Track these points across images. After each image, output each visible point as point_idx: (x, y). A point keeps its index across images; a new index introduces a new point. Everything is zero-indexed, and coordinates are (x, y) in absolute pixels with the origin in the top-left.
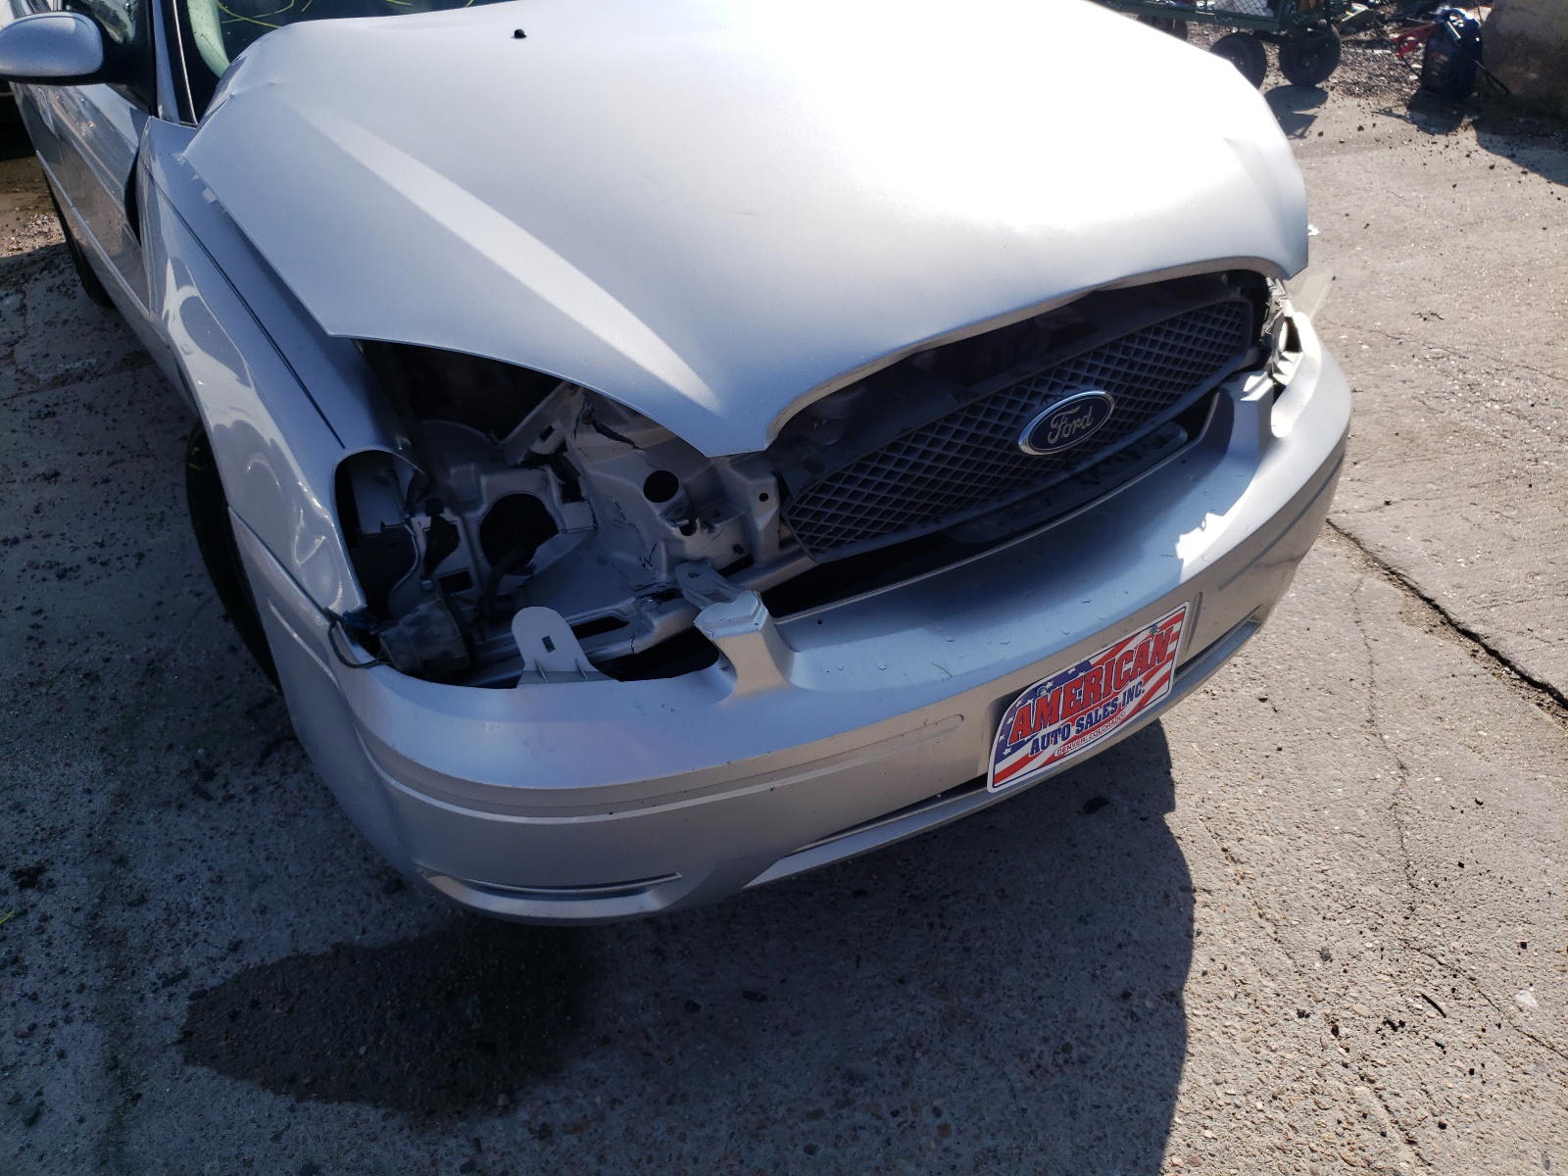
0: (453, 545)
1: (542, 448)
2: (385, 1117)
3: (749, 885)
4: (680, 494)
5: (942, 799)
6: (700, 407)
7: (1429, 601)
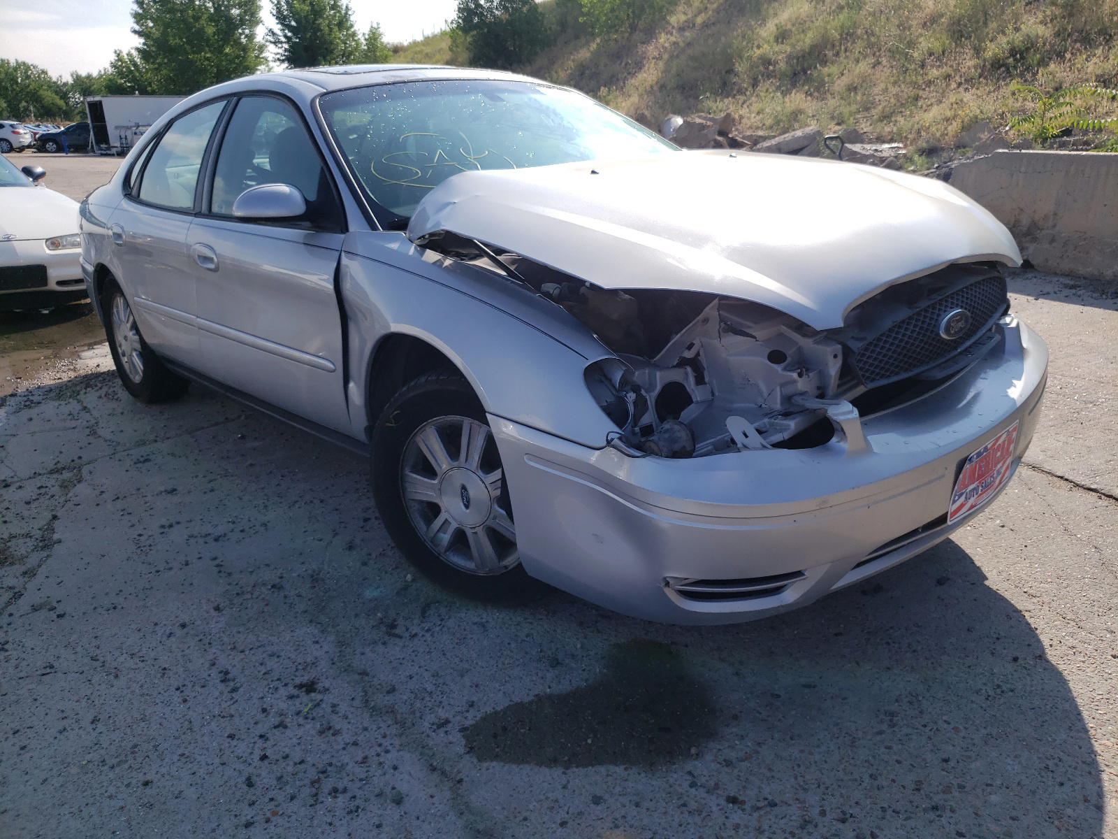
0: (646, 409)
1: (689, 354)
2: (626, 769)
3: (833, 588)
4: (789, 360)
5: (923, 532)
6: (807, 308)
7: (1062, 478)
